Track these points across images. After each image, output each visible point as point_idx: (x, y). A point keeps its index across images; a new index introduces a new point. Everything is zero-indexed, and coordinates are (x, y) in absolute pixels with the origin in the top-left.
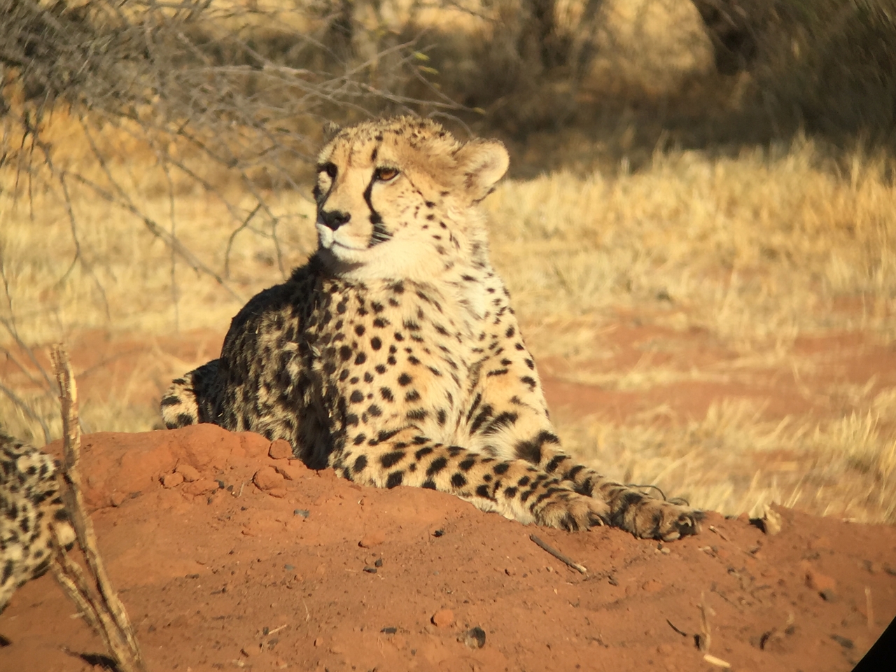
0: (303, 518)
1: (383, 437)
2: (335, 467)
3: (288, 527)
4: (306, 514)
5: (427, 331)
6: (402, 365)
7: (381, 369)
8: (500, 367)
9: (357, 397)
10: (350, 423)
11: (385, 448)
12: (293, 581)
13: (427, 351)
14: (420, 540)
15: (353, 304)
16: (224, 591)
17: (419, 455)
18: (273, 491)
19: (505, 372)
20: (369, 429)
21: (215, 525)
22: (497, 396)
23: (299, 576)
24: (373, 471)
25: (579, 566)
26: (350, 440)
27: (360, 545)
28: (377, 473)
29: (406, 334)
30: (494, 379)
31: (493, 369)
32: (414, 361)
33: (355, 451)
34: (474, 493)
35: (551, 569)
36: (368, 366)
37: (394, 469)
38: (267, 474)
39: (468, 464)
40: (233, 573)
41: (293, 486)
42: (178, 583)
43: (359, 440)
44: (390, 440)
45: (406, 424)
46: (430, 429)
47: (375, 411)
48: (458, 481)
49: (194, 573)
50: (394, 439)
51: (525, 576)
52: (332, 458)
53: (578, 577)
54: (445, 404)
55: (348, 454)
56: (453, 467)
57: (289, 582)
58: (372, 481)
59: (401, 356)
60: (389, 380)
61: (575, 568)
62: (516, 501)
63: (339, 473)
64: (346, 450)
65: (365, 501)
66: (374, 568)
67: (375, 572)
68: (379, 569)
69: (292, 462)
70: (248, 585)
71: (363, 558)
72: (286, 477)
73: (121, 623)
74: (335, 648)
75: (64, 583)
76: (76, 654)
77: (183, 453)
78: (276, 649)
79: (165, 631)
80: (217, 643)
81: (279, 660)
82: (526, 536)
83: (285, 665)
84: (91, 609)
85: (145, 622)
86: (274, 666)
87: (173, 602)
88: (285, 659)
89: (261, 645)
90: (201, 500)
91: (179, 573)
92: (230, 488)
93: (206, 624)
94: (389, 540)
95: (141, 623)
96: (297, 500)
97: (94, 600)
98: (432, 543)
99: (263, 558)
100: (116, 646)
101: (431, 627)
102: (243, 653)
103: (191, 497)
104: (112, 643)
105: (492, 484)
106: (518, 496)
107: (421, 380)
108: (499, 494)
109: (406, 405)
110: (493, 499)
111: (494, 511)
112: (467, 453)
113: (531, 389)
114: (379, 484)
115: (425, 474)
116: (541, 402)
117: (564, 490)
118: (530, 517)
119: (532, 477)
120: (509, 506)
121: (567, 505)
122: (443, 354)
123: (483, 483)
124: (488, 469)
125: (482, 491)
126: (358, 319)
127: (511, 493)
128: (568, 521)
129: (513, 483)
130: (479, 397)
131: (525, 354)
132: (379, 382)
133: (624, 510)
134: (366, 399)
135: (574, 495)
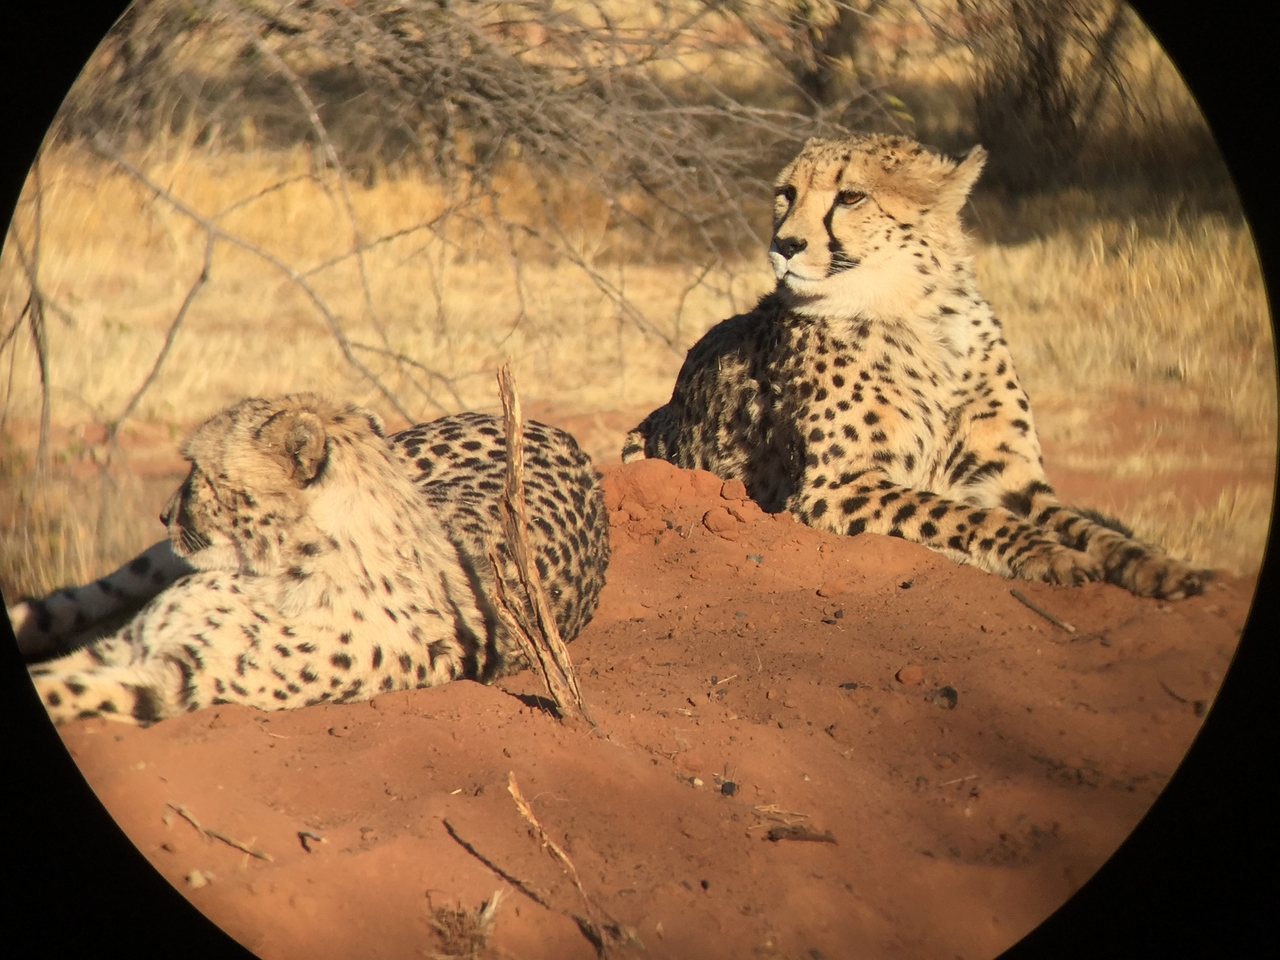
0: (757, 564)
1: (846, 479)
2: (792, 511)
3: (741, 572)
4: (760, 559)
5: (896, 372)
6: (869, 402)
7: (844, 406)
8: (987, 409)
9: (817, 436)
10: (809, 464)
11: (847, 492)
12: (745, 630)
13: (898, 392)
14: (886, 591)
15: (813, 342)
16: (670, 635)
17: (884, 501)
18: (725, 534)
19: (993, 415)
20: (830, 471)
21: (662, 567)
22: (982, 441)
23: (751, 625)
24: (833, 516)
25: (1066, 625)
26: (809, 482)
27: (818, 593)
28: (837, 520)
29: (874, 374)
30: (980, 423)
31: (978, 413)
32: (883, 400)
33: (812, 495)
34: (946, 544)
35: (1034, 628)
36: (830, 402)
37: (856, 516)
38: (719, 515)
39: (938, 513)
40: (680, 618)
41: (746, 529)
42: (622, 626)
43: (819, 482)
44: (852, 483)
45: (873, 465)
46: (896, 473)
47: (837, 452)
48: (928, 530)
49: (638, 617)
50: (858, 482)
51: (1004, 634)
52: (790, 503)
53: (1065, 637)
54: (914, 449)
55: (806, 498)
56: (923, 514)
57: (741, 630)
58: (831, 529)
59: (868, 394)
60: (854, 416)
61: (1062, 627)
62: (992, 555)
63: (796, 517)
64: (804, 493)
65: (825, 548)
66: (833, 619)
67: (835, 623)
68: (838, 620)
69: (746, 503)
70: (695, 631)
71: (821, 607)
72: (739, 520)
73: (561, 663)
74: (789, 702)
75: (503, 618)
76: (514, 695)
77: (629, 489)
78: (725, 700)
79: (608, 675)
80: (662, 690)
81: (728, 711)
82: (1005, 590)
83: (735, 717)
84: (530, 646)
85: (587, 665)
86: (723, 717)
87: (617, 646)
88: (735, 711)
89: (709, 695)
90: (647, 540)
91: (624, 616)
92: (679, 529)
93: (650, 671)
94: (850, 590)
95: (583, 666)
96: (751, 544)
97: (534, 638)
98: (899, 595)
99: (712, 603)
100: (556, 687)
101: (896, 684)
102: (690, 702)
103: (636, 536)
104: (552, 684)
105: (966, 535)
106: (995, 548)
107: (889, 420)
108: (974, 546)
109: (872, 445)
110: (967, 551)
111: (968, 564)
112: (939, 499)
113: (1023, 434)
114: (839, 531)
115: (891, 522)
116: (1034, 448)
117: (1048, 542)
118: (1009, 572)
119: (1013, 527)
120: (985, 559)
121: (1049, 559)
122: (916, 397)
123: (956, 533)
124: (962, 518)
125: (955, 543)
126: (819, 357)
127: (986, 544)
128: (1051, 577)
129: (990, 534)
130: (960, 445)
131: (1018, 394)
132: (842, 419)
133: (1122, 566)
134: (827, 438)
135: (1059, 548)
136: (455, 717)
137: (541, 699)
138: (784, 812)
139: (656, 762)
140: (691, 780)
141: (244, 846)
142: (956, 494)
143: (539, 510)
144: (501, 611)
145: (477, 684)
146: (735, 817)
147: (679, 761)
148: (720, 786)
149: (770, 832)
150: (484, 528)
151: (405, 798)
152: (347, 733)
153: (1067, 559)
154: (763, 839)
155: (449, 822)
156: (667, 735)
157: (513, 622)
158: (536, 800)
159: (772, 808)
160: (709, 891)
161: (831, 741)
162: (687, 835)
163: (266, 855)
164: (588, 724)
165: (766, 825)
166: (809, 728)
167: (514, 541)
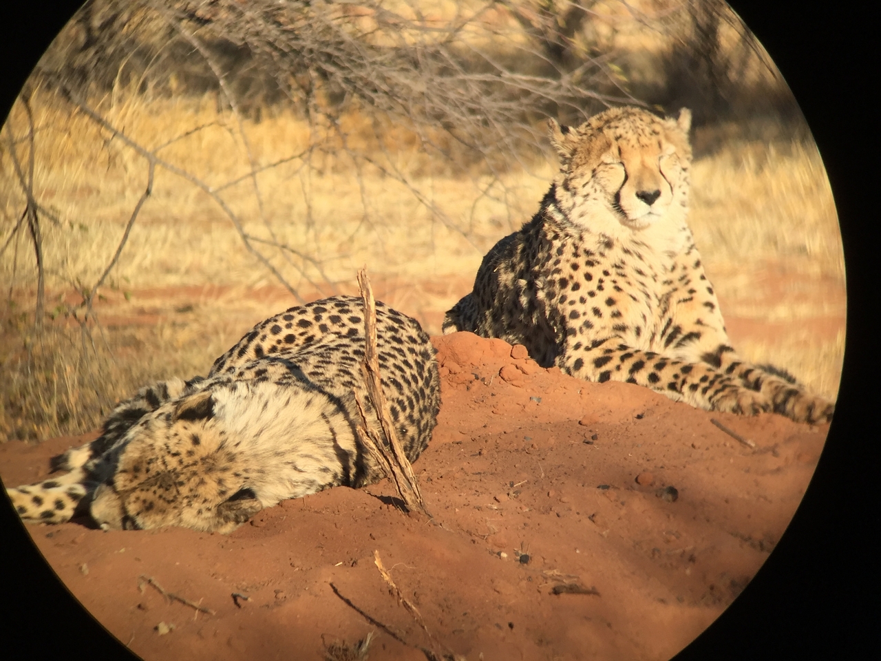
0: (537, 403)
1: (596, 344)
2: (560, 367)
3: (526, 409)
4: (539, 399)
5: (628, 270)
6: (609, 290)
7: (592, 294)
8: (687, 296)
9: (574, 315)
10: (570, 334)
11: (597, 353)
12: (531, 449)
13: (629, 283)
14: (626, 421)
15: (569, 250)
16: (480, 453)
17: (623, 359)
18: (514, 383)
19: (691, 299)
20: (585, 339)
21: (473, 406)
22: (684, 318)
23: (535, 445)
24: (588, 370)
25: (749, 442)
26: (570, 347)
27: (580, 423)
28: (591, 372)
29: (613, 271)
30: (683, 305)
31: (681, 298)
32: (618, 289)
33: (572, 355)
34: (666, 387)
35: (728, 444)
36: (582, 292)
37: (604, 369)
38: (510, 370)
39: (661, 365)
40: (486, 441)
41: (529, 379)
42: (447, 447)
43: (577, 346)
44: (600, 347)
45: (613, 334)
46: (629, 339)
47: (588, 325)
48: (654, 378)
49: (458, 441)
50: (604, 346)
51: (707, 449)
52: (557, 360)
53: (748, 450)
54: (640, 322)
55: (569, 357)
56: (650, 367)
57: (528, 449)
58: (587, 378)
59: (608, 285)
60: (599, 301)
61: (746, 444)
62: (698, 393)
63: (563, 370)
64: (567, 354)
65: (584, 391)
66: (591, 440)
67: (592, 443)
68: (595, 441)
69: (528, 361)
70: (497, 450)
71: (583, 433)
72: (524, 372)
73: (407, 474)
74: (564, 499)
75: (367, 444)
76: (376, 496)
77: (449, 352)
78: (520, 498)
79: (439, 481)
80: (476, 491)
81: (523, 506)
82: (707, 419)
83: (527, 510)
84: (386, 463)
85: (425, 474)
86: (519, 510)
87: (444, 461)
88: (527, 505)
89: (508, 494)
90: (462, 387)
91: (447, 440)
92: (483, 380)
93: (468, 478)
94: (601, 420)
95: (422, 475)
96: (533, 390)
97: (388, 457)
98: (635, 423)
99: (508, 431)
100: (405, 491)
101: (635, 485)
102: (496, 499)
103: (454, 385)
104: (401, 489)
105: (679, 381)
106: (700, 390)
107: (623, 303)
108: (686, 389)
109: (612, 320)
110: (680, 392)
111: (682, 402)
112: (660, 357)
113: (711, 311)
114: (592, 380)
115: (628, 373)
116: (720, 321)
117: (735, 386)
118: (709, 406)
119: (711, 376)
120: (693, 397)
121: (736, 398)
122: (641, 287)
123: (673, 380)
124: (677, 369)
125: (672, 386)
126: (573, 260)
127: (694, 387)
128: (738, 409)
129: (696, 380)
130: (670, 320)
131: (706, 283)
132: (592, 303)
133: (785, 401)
134: (582, 316)
135: (742, 390)
136: (337, 512)
137: (394, 498)
138: (563, 574)
139: (474, 542)
140: (499, 554)
141: (195, 604)
142: (670, 353)
143: (393, 373)
144: (365, 439)
145: (351, 489)
146: (530, 579)
147: (490, 541)
148: (519, 558)
149: (554, 589)
150: (356, 384)
151: (304, 569)
152: (263, 524)
153: (748, 397)
154: (550, 594)
155: (334, 585)
156: (480, 522)
157: (374, 446)
158: (394, 569)
159: (556, 572)
160: (514, 630)
161: (593, 526)
162: (498, 592)
163: (210, 611)
164: (427, 516)
165: (551, 584)
166: (577, 516)
167: (372, 391)
